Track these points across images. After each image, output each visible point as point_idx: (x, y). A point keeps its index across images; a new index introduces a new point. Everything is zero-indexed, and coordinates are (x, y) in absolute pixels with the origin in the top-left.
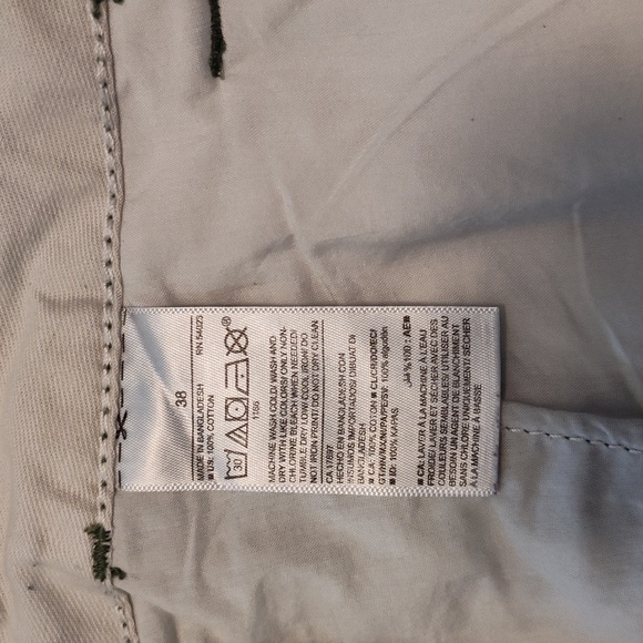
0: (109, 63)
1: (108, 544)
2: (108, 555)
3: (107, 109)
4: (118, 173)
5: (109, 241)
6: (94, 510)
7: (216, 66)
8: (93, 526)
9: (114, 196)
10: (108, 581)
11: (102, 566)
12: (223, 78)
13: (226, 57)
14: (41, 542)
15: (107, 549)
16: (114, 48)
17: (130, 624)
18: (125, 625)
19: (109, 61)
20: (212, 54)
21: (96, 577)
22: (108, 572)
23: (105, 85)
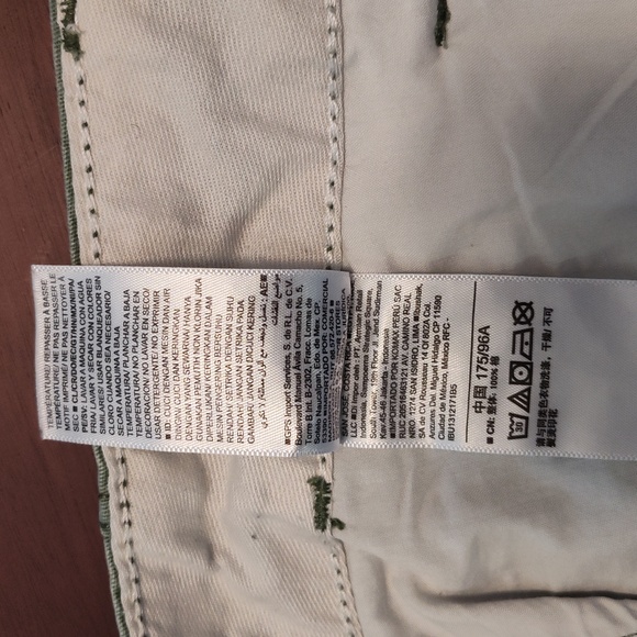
0: (339, 34)
1: (328, 495)
2: (329, 506)
3: (334, 78)
4: (340, 140)
5: (331, 207)
6: (315, 463)
7: (440, 36)
8: (315, 478)
9: (335, 163)
10: (328, 531)
11: (322, 517)
12: (446, 47)
13: (450, 26)
14: (265, 494)
15: (327, 500)
16: (344, 19)
17: (344, 571)
18: (339, 572)
19: (339, 31)
20: (438, 24)
21: (317, 528)
22: (329, 522)
23: (335, 55)
